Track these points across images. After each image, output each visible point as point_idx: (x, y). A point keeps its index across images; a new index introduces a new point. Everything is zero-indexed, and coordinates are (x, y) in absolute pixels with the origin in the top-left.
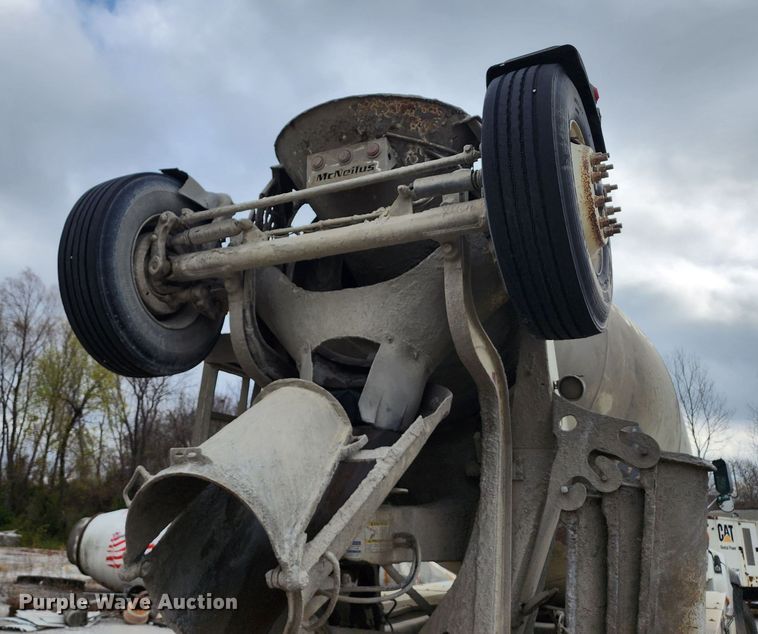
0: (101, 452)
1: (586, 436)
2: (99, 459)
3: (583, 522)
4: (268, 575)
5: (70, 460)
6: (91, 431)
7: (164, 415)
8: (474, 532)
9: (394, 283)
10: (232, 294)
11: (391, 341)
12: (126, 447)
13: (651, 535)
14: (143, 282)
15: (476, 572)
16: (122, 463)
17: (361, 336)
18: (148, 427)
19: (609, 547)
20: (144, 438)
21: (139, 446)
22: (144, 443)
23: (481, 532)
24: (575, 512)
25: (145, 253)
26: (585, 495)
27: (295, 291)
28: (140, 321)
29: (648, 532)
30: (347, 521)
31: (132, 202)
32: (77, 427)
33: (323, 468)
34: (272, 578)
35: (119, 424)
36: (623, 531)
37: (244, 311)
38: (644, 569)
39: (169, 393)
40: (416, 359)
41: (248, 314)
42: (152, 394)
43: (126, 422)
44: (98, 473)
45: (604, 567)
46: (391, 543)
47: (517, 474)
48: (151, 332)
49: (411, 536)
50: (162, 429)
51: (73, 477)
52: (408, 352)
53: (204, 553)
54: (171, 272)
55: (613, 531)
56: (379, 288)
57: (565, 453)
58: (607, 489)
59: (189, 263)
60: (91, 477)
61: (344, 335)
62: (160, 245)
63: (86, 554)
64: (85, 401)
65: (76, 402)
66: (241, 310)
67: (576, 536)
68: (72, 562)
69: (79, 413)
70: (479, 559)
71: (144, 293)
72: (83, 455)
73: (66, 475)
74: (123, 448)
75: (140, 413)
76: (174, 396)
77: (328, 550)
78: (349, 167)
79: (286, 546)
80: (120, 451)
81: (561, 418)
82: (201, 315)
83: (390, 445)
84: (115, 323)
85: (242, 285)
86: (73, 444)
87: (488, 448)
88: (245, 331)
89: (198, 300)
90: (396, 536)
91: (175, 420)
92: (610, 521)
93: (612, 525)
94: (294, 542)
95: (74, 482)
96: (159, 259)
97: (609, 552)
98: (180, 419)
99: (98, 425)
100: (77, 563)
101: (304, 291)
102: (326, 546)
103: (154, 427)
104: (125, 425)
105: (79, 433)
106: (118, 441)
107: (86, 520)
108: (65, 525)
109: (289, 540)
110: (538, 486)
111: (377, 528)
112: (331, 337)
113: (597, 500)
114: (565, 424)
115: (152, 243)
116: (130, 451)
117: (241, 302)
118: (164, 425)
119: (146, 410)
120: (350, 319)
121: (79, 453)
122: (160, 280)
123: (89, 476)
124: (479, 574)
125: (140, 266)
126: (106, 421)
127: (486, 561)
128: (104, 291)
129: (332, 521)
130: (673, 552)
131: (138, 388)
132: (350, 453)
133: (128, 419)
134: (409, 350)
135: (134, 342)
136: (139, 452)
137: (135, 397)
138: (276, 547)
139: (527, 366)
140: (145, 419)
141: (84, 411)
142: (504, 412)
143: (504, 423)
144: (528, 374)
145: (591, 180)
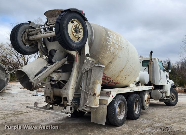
3: (85, 74)
10: (38, 42)
11: (58, 50)
14: (24, 41)
25: (24, 36)
30: (42, 75)
31: (20, 29)
33: (40, 68)
36: (90, 75)
37: (40, 45)
48: (26, 49)
54: (29, 39)
59: (31, 38)
67: (84, 76)
71: (25, 43)
77: (38, 78)
78: (53, 21)
83: (51, 65)
84: (19, 48)
88: (41, 48)
89: (34, 43)
94: (32, 77)
96: (26, 37)
111: (57, 76)
112: (51, 49)
115: (25, 35)
120: (53, 46)
122: (27, 40)
125: (23, 39)
128: (17, 44)
129: (39, 75)
132: (46, 66)
134: (61, 51)
138: (29, 77)
142: (79, 59)
143: (79, 61)
144: (82, 53)
145: (73, 30)
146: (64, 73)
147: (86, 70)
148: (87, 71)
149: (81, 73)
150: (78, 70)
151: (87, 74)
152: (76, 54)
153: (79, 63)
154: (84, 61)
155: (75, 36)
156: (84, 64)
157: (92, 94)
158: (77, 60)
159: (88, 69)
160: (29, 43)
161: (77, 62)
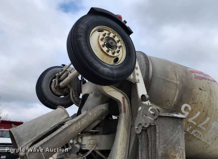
1: (142, 111)
3: (143, 137)
11: (92, 93)
14: (54, 89)
26: (141, 129)
47: (132, 124)
52: (96, 95)
54: (59, 86)
58: (146, 126)
62: (57, 81)
67: (141, 141)
81: (139, 107)
92: (149, 136)
96: (57, 84)
111: (92, 141)
125: (52, 86)
130: (165, 145)
139: (133, 94)
142: (129, 107)
143: (129, 110)
144: (134, 96)
145: (100, 40)
146: (104, 136)
147: (143, 127)
148: (145, 130)
149: (135, 136)
150: (129, 128)
151: (147, 135)
152: (123, 98)
153: (130, 116)
154: (137, 109)
155: (106, 52)
156: (138, 115)
158: (126, 110)
159: (146, 124)
160: (61, 92)
161: (125, 112)
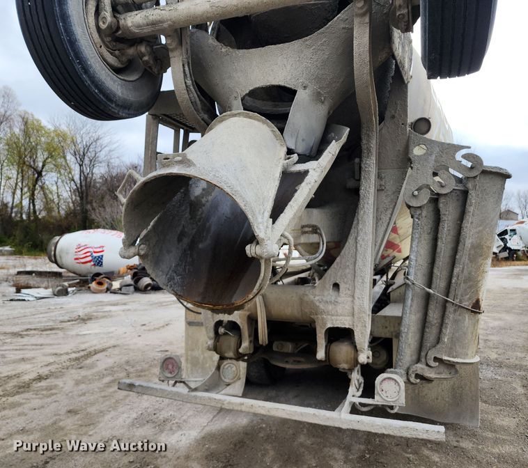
0: (59, 200)
1: (433, 158)
2: (58, 204)
3: (424, 213)
4: (248, 248)
5: (39, 205)
6: (50, 186)
7: (99, 177)
8: (355, 223)
9: (309, 40)
10: (172, 50)
11: (305, 88)
12: (76, 196)
13: (469, 219)
15: (356, 246)
16: (74, 205)
17: (282, 84)
18: (88, 184)
19: (440, 228)
20: (87, 190)
21: (85, 194)
22: (87, 193)
23: (360, 222)
24: (420, 207)
26: (429, 196)
27: (223, 50)
28: (99, 68)
29: (468, 217)
30: (295, 211)
32: (40, 183)
33: (273, 176)
34: (250, 250)
35: (68, 182)
36: (450, 218)
37: (183, 65)
38: (461, 239)
39: (101, 162)
40: (323, 103)
41: (187, 68)
42: (89, 163)
43: (73, 180)
44: (59, 212)
45: (435, 240)
46: (300, 231)
47: (380, 185)
48: (109, 79)
49: (316, 226)
50: (98, 185)
51: (43, 214)
52: (318, 97)
53: (180, 240)
55: (443, 218)
56: (296, 45)
57: (418, 169)
58: (443, 191)
60: (55, 214)
61: (269, 84)
63: (60, 257)
64: (43, 166)
65: (37, 167)
66: (181, 65)
67: (419, 222)
68: (52, 262)
69: (40, 174)
70: (359, 238)
71: (99, 46)
72: (47, 201)
73: (38, 214)
74: (73, 197)
75: (82, 175)
76: (103, 164)
77: (285, 230)
79: (261, 227)
80: (72, 199)
81: (415, 147)
82: (145, 70)
83: (317, 160)
84: (78, 67)
85: (181, 43)
86: (38, 195)
87: (366, 167)
88: (185, 83)
89: (144, 55)
90: (303, 227)
91: (106, 179)
92: (442, 211)
93: (444, 214)
94: (265, 224)
95: (44, 217)
97: (440, 230)
98: (109, 179)
99: (54, 183)
100: (56, 262)
101: (231, 50)
102: (284, 228)
103: (92, 183)
104: (72, 182)
105: (42, 188)
106: (69, 193)
107: (57, 238)
108: (42, 242)
109: (262, 223)
110: (394, 193)
112: (257, 86)
113: (435, 199)
114: (417, 151)
116: (78, 198)
117: (181, 58)
118: (99, 183)
119: (86, 174)
120: (272, 70)
121: (44, 200)
122: (109, 36)
123: (53, 214)
124: (359, 248)
125: (91, 20)
126: (60, 180)
127: (363, 240)
128: (64, 36)
129: (285, 211)
130: (481, 228)
131: (79, 159)
132: (288, 165)
133: (75, 178)
134: (319, 94)
135: (97, 86)
136: (85, 198)
137: (77, 165)
138: (255, 227)
139: (393, 111)
140: (86, 178)
141: (43, 173)
144: (393, 117)
157: (467, 304)
159: (444, 186)
